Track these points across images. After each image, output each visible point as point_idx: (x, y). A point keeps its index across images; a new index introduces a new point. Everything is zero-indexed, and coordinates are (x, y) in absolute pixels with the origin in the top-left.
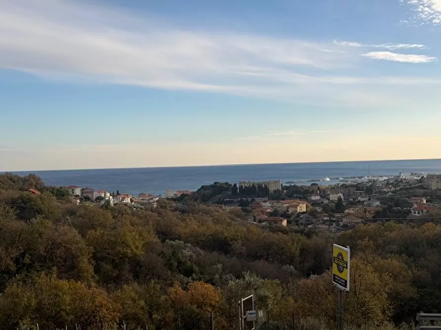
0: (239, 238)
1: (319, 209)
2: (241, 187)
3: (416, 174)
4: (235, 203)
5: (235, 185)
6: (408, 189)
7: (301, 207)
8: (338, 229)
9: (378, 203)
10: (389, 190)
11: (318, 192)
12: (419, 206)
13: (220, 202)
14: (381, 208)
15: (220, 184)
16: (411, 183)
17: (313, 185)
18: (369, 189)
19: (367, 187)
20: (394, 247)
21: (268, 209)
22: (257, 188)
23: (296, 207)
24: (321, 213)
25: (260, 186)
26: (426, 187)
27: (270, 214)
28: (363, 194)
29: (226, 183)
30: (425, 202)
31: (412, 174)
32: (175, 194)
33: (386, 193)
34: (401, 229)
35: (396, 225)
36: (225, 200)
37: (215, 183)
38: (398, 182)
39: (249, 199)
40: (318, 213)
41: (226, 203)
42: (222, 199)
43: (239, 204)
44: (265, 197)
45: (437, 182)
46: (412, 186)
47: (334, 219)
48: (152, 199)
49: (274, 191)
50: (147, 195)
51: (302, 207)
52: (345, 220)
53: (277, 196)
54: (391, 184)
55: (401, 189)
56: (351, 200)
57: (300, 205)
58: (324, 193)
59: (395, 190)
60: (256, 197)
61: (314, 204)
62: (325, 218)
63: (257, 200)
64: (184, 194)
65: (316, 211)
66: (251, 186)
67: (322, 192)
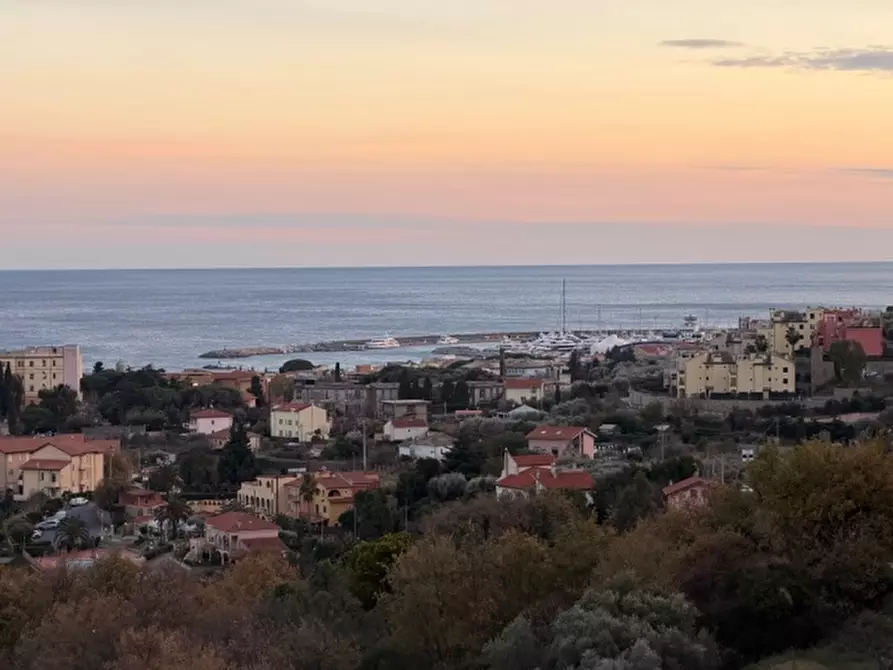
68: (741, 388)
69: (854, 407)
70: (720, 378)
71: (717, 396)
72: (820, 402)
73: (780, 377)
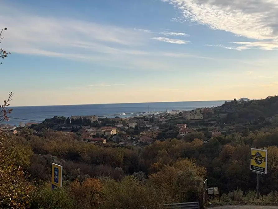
0: (85, 151)
1: (124, 132)
2: (72, 120)
4: (69, 130)
5: (68, 118)
6: (173, 119)
7: (113, 131)
8: (137, 145)
9: (158, 128)
10: (163, 120)
11: (121, 122)
12: (183, 130)
13: (59, 129)
14: (161, 131)
15: (58, 117)
17: (116, 117)
18: (152, 120)
19: (151, 118)
20: (179, 154)
21: (91, 133)
22: (83, 120)
23: (110, 131)
24: (126, 135)
25: (85, 119)
26: (184, 118)
27: (94, 137)
28: (148, 123)
29: (62, 117)
30: (186, 127)
31: (173, 111)
32: (26, 125)
33: (161, 122)
34: (181, 143)
35: (178, 141)
36: (62, 128)
37: (55, 117)
38: (167, 116)
39: (78, 127)
40: (124, 135)
41: (63, 130)
42: (60, 127)
43: (71, 130)
44: (88, 125)
45: (191, 115)
46: (176, 117)
47: (134, 138)
48: (11, 128)
49: (94, 122)
50: (6, 125)
51: (114, 132)
52: (141, 139)
53: (96, 125)
54: (163, 116)
55: (170, 120)
56: (142, 126)
57: (112, 130)
58: (124, 123)
59: (167, 120)
61: (120, 129)
62: (129, 138)
63: (83, 127)
64: (33, 124)
65: (122, 134)
66: (79, 119)
67: (123, 122)
68: (195, 118)
69: (212, 121)
70: (192, 117)
71: (192, 120)
72: (207, 120)
73: (201, 117)
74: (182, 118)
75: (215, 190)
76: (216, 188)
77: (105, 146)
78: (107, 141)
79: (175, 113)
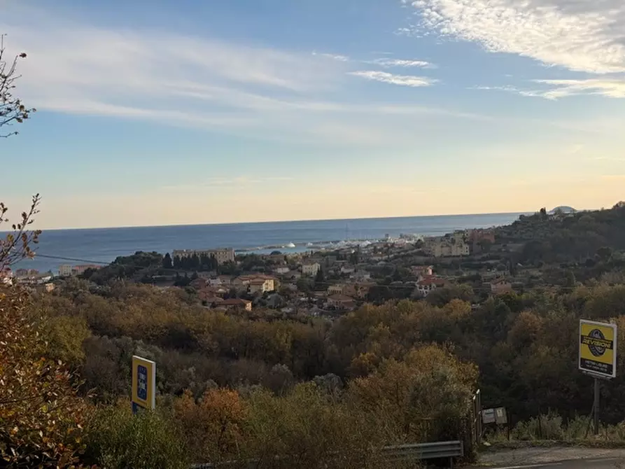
0: (206, 329)
1: (292, 287)
2: (177, 259)
3: (407, 237)
4: (169, 281)
5: (168, 255)
6: (403, 256)
7: (267, 284)
8: (322, 313)
9: (368, 276)
10: (380, 258)
11: (285, 263)
12: (425, 279)
13: (147, 280)
15: (145, 254)
16: (406, 248)
17: (273, 253)
18: (354, 257)
19: (352, 254)
20: (417, 334)
21: (219, 288)
22: (200, 260)
23: (260, 284)
24: (296, 292)
25: (204, 256)
26: (427, 253)
27: (225, 296)
28: (347, 265)
29: (154, 253)
30: (431, 273)
31: (402, 237)
32: (73, 270)
33: (377, 262)
34: (420, 309)
35: (413, 304)
36: (154, 277)
37: (137, 253)
38: (388, 248)
39: (190, 275)
40: (292, 292)
41: (156, 282)
42: (149, 276)
43: (174, 282)
44: (212, 270)
45: (442, 247)
46: (410, 252)
47: (314, 300)
48: (40, 278)
49: (224, 262)
50: (29, 272)
51: (269, 285)
52: (330, 300)
53: (229, 270)
54: (380, 250)
55: (396, 257)
56: (332, 272)
57: (266, 282)
58: (293, 265)
59: (389, 258)
60: (199, 271)
61: (283, 279)
62: (303, 299)
63: (201, 275)
64: (89, 269)
65: (288, 289)
66: (191, 256)
67: (290, 262)
68: (453, 254)
69: (492, 258)
70: (445, 251)
71: (445, 257)
72: (480, 257)
73: (465, 250)
74: (421, 254)
75: (499, 415)
76: (501, 411)
77: (252, 317)
78: (253, 306)
79: (407, 242)
